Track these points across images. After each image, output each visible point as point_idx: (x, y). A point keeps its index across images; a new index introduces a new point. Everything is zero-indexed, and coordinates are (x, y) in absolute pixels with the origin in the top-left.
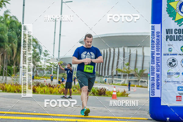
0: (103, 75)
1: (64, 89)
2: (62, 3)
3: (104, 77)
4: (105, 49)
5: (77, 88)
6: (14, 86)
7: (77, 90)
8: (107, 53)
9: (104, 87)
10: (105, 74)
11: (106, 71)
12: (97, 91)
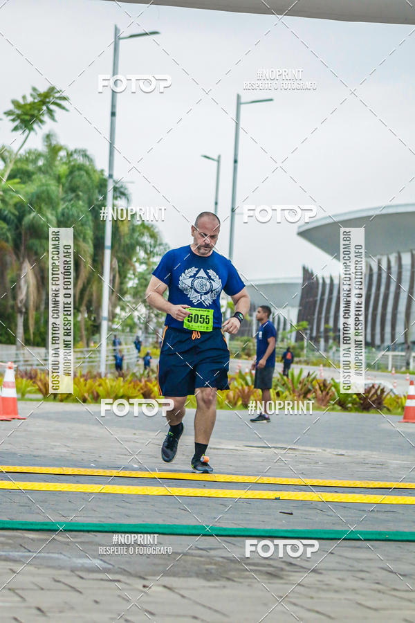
0: (378, 342)
1: (244, 391)
2: (239, 104)
3: (378, 348)
4: (382, 255)
5: (287, 388)
6: (82, 380)
7: (287, 393)
8: (389, 268)
9: (377, 382)
10: (382, 340)
11: (388, 329)
12: (355, 396)
